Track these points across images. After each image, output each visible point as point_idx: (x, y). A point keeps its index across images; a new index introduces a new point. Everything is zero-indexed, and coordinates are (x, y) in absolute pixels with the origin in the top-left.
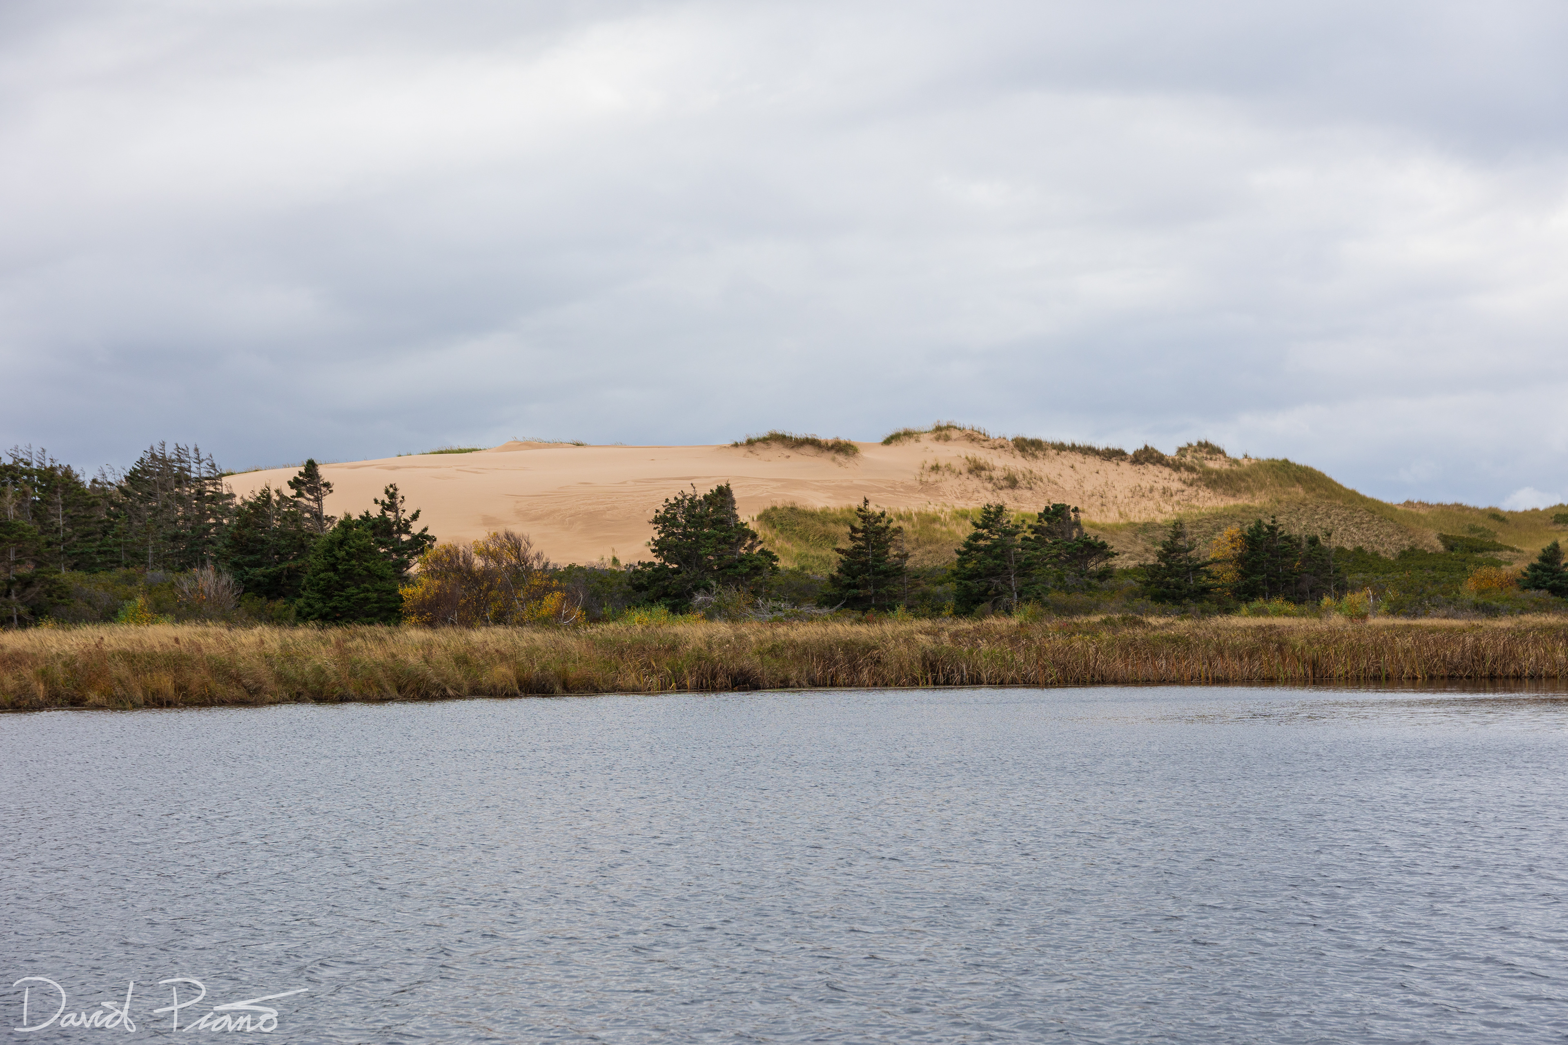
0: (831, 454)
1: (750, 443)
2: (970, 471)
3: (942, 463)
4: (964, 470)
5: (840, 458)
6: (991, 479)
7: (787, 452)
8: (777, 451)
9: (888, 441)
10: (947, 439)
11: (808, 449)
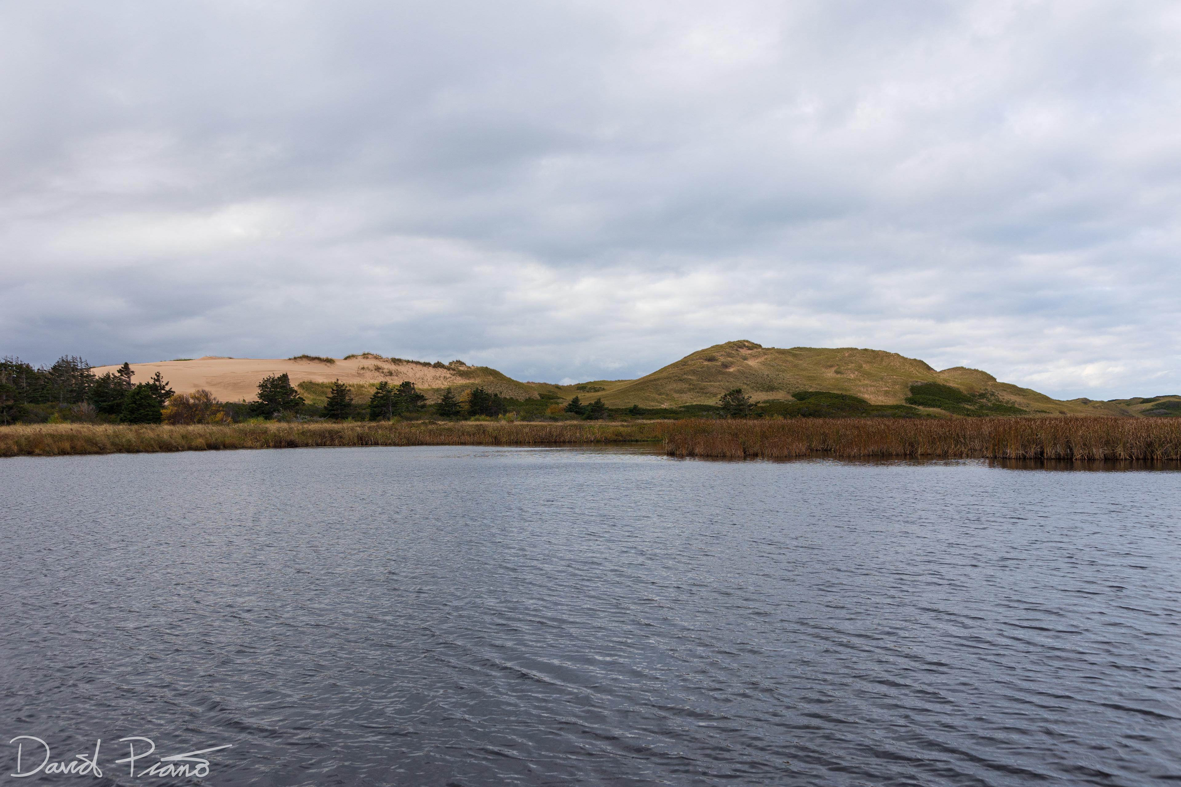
0: (325, 363)
1: (295, 358)
2: (376, 370)
3: (366, 367)
4: (373, 369)
5: (328, 364)
6: (383, 372)
7: (309, 362)
8: (305, 362)
9: (346, 359)
10: (367, 358)
11: (317, 361)
